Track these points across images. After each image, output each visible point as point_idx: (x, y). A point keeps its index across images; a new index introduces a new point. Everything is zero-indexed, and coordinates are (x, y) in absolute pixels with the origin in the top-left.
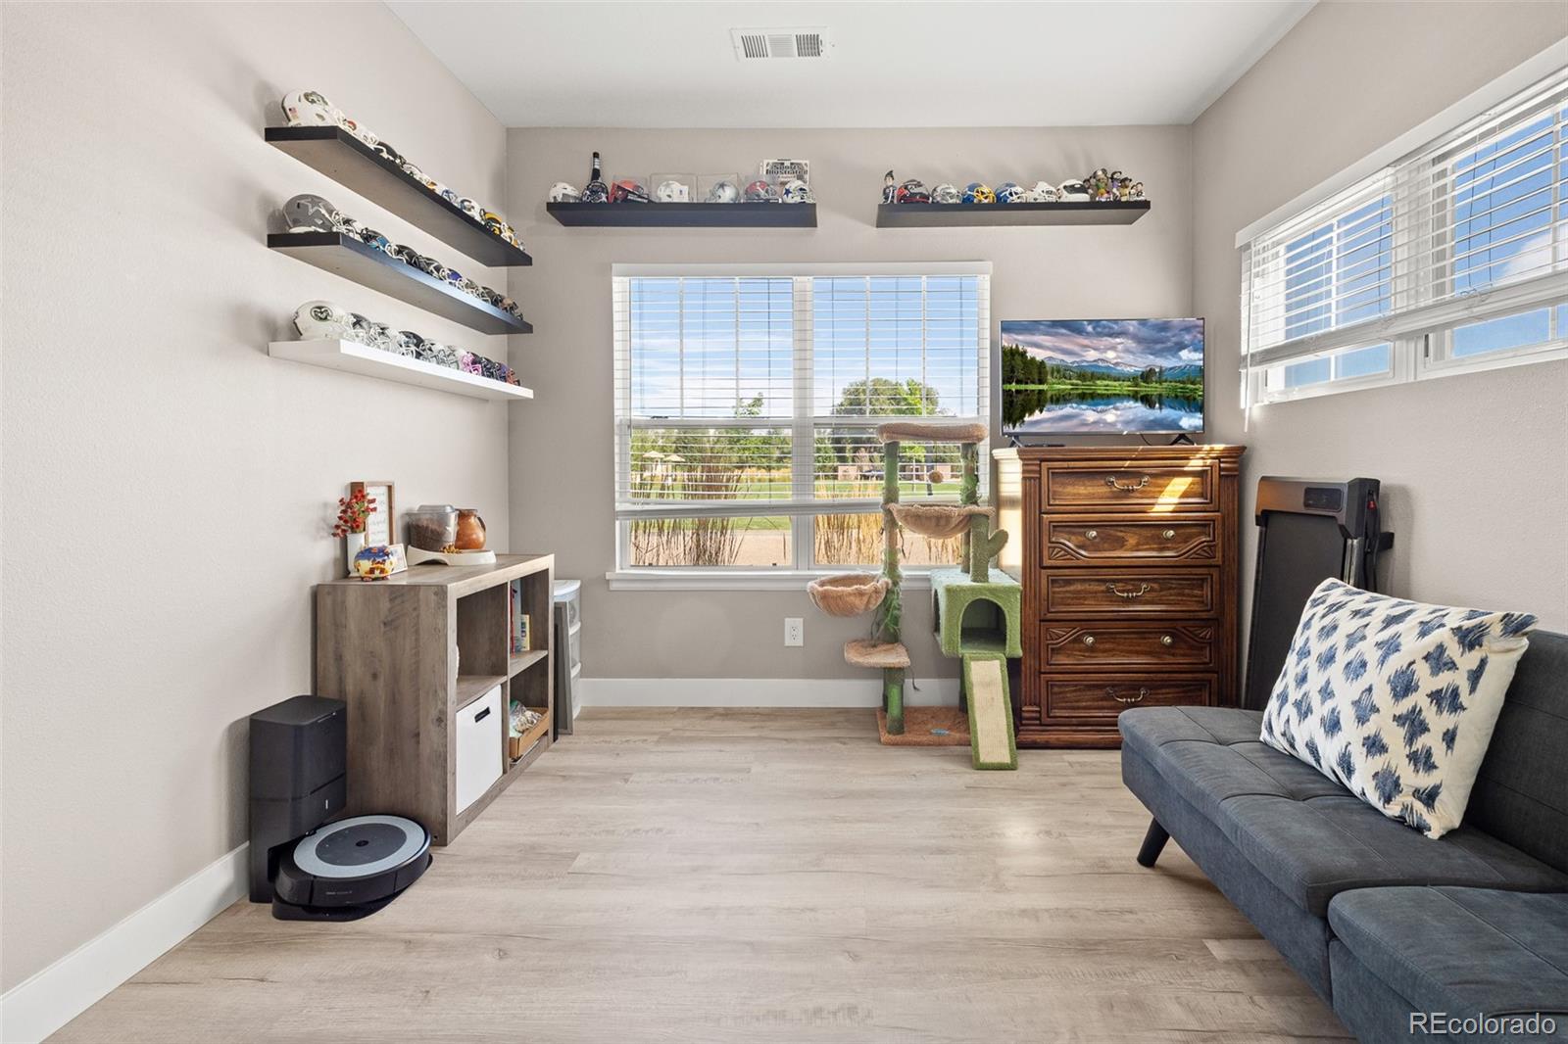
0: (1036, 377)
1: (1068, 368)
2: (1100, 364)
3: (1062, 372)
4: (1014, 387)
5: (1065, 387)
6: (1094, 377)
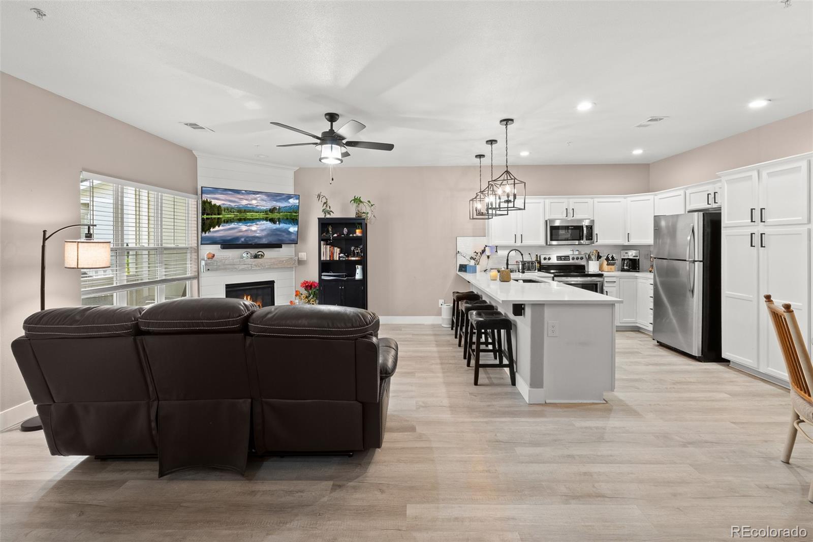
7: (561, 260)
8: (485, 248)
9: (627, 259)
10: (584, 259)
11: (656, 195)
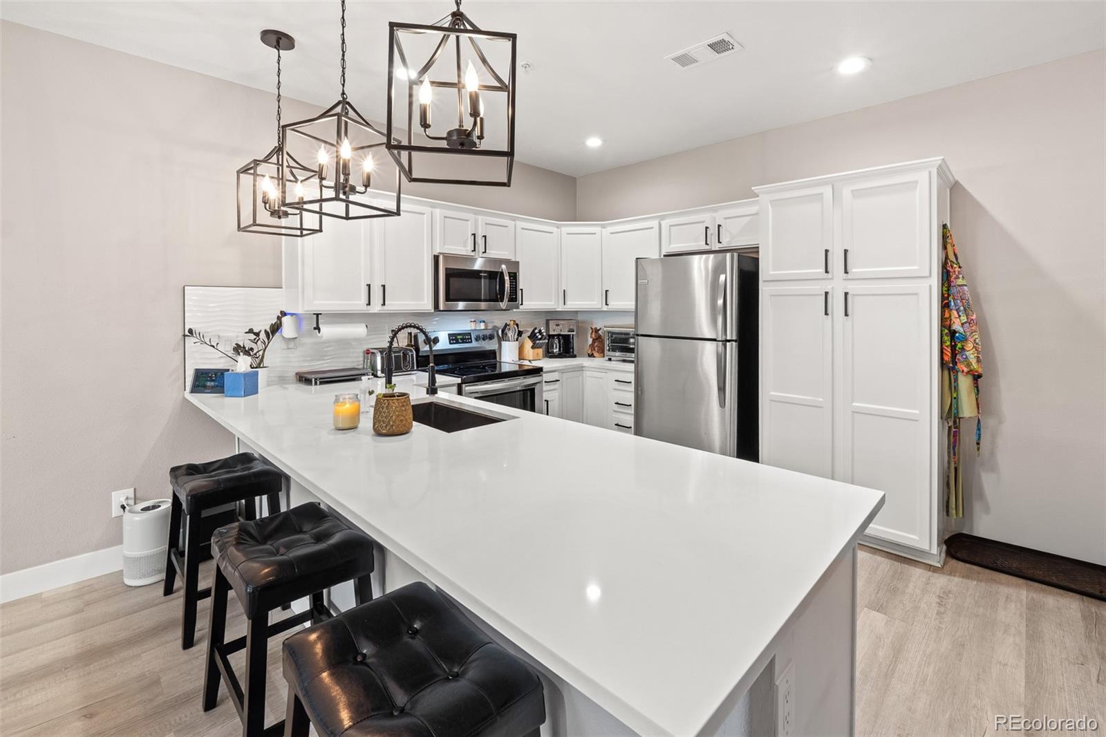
7: (457, 342)
8: (279, 318)
9: (558, 336)
10: (496, 340)
11: (603, 227)
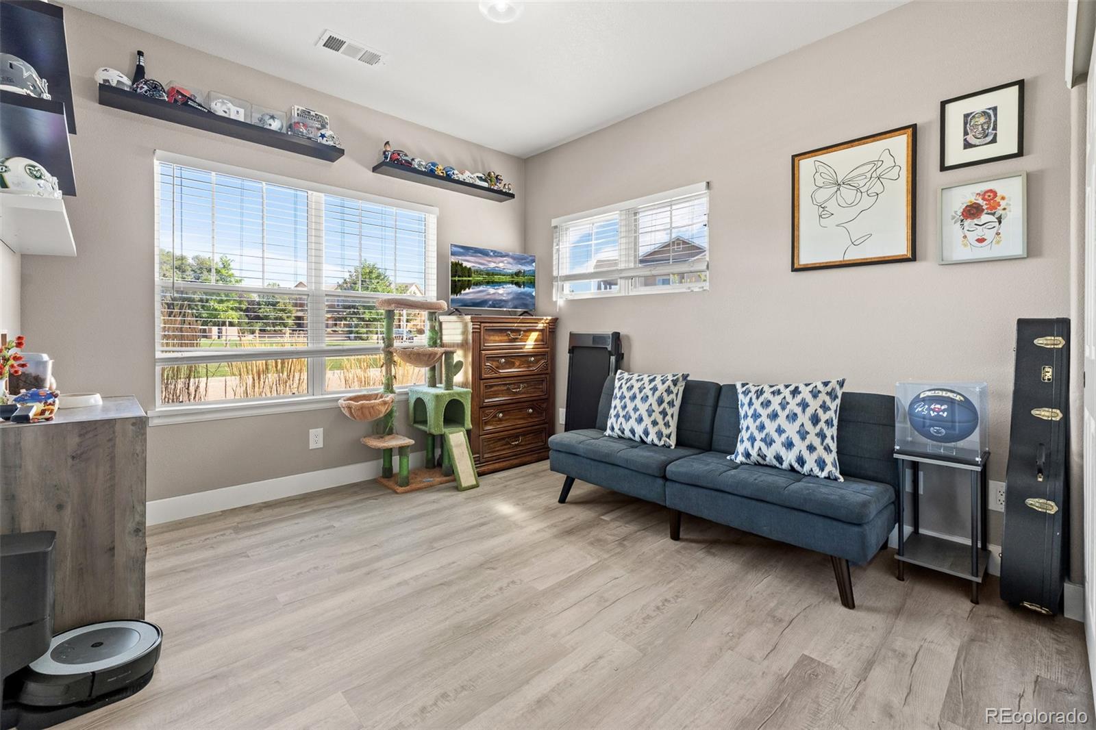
0: (467, 274)
1: (481, 271)
2: (497, 269)
3: (479, 272)
4: (457, 279)
5: (480, 278)
6: (493, 274)
